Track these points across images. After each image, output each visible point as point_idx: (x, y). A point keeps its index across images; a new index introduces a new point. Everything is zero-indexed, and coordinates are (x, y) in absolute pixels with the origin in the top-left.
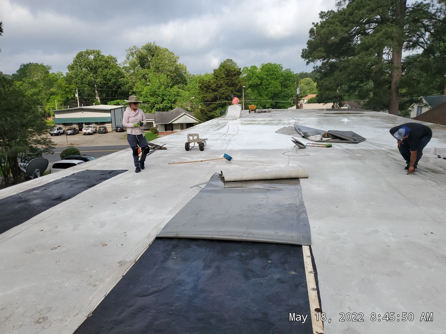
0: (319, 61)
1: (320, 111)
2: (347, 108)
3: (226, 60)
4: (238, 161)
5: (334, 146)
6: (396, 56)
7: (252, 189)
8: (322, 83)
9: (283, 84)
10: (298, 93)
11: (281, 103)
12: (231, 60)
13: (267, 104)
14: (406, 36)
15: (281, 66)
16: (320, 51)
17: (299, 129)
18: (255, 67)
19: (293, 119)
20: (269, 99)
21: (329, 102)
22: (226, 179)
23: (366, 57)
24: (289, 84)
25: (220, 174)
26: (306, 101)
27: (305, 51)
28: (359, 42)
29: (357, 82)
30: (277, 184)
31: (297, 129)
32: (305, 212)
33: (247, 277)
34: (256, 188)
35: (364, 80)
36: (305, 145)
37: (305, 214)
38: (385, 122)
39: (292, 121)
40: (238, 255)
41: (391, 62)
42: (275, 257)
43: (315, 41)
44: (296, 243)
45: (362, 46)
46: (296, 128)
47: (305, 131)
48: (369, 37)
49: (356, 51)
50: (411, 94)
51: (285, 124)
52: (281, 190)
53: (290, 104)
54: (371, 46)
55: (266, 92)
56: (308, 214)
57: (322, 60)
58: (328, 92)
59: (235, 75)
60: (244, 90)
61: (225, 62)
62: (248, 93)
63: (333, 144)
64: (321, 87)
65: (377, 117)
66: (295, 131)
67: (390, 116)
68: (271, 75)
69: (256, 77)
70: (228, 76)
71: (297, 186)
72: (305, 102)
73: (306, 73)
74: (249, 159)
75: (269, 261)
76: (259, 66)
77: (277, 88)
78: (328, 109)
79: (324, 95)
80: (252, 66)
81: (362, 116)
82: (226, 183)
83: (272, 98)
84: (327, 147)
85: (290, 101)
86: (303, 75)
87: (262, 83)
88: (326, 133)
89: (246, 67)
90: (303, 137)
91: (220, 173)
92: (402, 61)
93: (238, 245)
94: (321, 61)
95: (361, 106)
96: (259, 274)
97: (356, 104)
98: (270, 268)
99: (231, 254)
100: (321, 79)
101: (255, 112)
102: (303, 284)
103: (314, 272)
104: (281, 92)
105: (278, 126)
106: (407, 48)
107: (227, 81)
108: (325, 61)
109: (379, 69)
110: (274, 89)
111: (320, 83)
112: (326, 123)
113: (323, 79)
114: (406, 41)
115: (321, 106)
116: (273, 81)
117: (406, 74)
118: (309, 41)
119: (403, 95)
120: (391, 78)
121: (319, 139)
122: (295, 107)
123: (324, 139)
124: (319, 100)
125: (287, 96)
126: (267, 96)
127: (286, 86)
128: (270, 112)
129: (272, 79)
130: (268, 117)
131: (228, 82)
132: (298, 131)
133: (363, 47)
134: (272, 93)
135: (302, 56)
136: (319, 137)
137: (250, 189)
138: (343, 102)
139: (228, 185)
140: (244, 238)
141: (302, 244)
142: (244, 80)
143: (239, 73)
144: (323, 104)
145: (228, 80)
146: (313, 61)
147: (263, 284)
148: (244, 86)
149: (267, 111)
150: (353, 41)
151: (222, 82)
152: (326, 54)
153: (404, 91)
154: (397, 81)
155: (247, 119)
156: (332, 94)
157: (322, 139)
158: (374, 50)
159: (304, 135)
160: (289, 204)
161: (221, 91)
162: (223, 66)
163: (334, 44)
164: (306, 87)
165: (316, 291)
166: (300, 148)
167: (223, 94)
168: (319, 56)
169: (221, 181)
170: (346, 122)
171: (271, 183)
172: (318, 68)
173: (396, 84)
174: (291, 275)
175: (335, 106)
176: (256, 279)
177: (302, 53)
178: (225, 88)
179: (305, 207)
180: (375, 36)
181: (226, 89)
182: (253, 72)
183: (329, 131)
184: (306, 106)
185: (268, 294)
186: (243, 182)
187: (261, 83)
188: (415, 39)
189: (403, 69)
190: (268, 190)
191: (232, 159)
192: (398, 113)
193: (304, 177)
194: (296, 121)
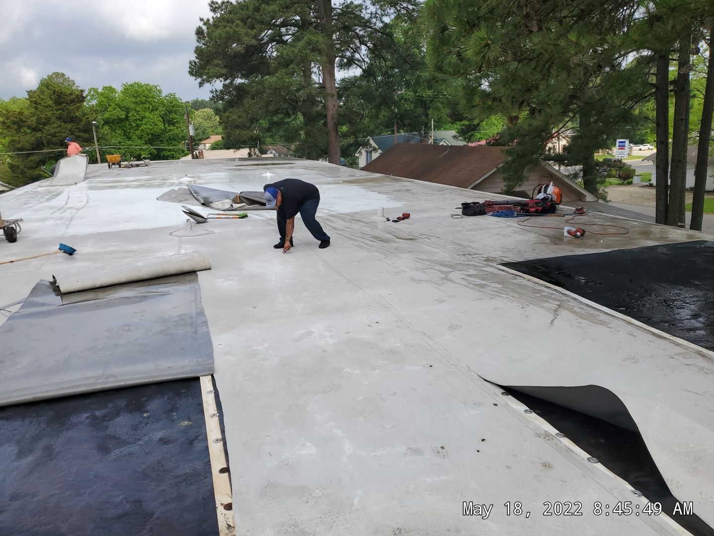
0: (218, 81)
1: (229, 162)
2: (272, 155)
3: (52, 74)
4: (88, 254)
5: (250, 215)
6: (328, 78)
7: (115, 299)
8: (228, 117)
9: (166, 118)
10: (192, 133)
11: (166, 150)
12: (63, 75)
13: (142, 153)
14: (337, 49)
15: (158, 88)
16: (217, 65)
17: (196, 193)
18: (111, 89)
19: (186, 175)
20: (145, 144)
21: (242, 148)
22: (63, 289)
23: (287, 77)
24: (176, 118)
25: (51, 282)
26: (208, 146)
27: (193, 64)
28: (275, 54)
29: (280, 116)
30: (158, 286)
31: (193, 192)
32: (205, 323)
33: (104, 449)
34: (122, 298)
35: (290, 112)
36: (206, 217)
37: (205, 327)
38: (323, 175)
39: (185, 180)
40: (87, 418)
41: (322, 87)
42: (155, 405)
43: (207, 48)
44: (190, 375)
45: (278, 60)
46: (192, 190)
47: (205, 195)
48: (288, 46)
49: (272, 69)
50: (355, 133)
51: (172, 184)
52: (166, 295)
53: (183, 151)
54: (291, 62)
55: (138, 132)
56: (209, 326)
57: (222, 79)
58: (238, 132)
59: (72, 101)
60: (96, 128)
61: (50, 77)
62: (103, 134)
63: (249, 213)
64: (227, 122)
65: (313, 168)
66: (191, 196)
67: (331, 167)
68: (142, 103)
69: (116, 106)
70: (60, 104)
71: (193, 285)
72: (207, 148)
73: (202, 101)
74: (110, 249)
75: (145, 415)
76: (119, 88)
77: (156, 125)
78: (241, 159)
79: (233, 136)
80: (106, 87)
81: (291, 168)
82: (64, 296)
83: (150, 142)
84: (240, 218)
85: (181, 146)
86: (198, 105)
87: (129, 117)
88: (237, 196)
89: (94, 89)
90: (203, 204)
91: (52, 280)
92: (337, 85)
93: (88, 401)
94: (221, 81)
95: (291, 152)
96: (126, 440)
97: (285, 150)
98: (146, 425)
99: (74, 419)
100: (225, 110)
101: (120, 167)
102: (200, 438)
103: (218, 414)
104: (165, 131)
105: (162, 189)
106: (342, 66)
107: (58, 112)
108: (228, 81)
109: (307, 95)
110: (151, 127)
111: (225, 117)
112: (239, 180)
113: (228, 110)
114: (337, 57)
115: (230, 153)
116: (147, 114)
117: (344, 105)
118: (197, 48)
119: (345, 135)
120: (325, 109)
121: (228, 206)
122: (190, 156)
123: (236, 206)
124: (227, 144)
125: (174, 139)
126: (140, 138)
127: (171, 123)
128: (147, 165)
129: (145, 109)
130: (143, 175)
131: (60, 115)
132: (195, 195)
133: (280, 62)
134: (148, 134)
135: (191, 73)
136: (227, 203)
137: (111, 300)
138: (264, 147)
139: (67, 300)
140: (99, 387)
141: (198, 375)
142: (93, 110)
143: (80, 98)
144: (234, 150)
145: (61, 111)
146: (208, 81)
147: (133, 454)
148: (94, 122)
149: (142, 164)
150: (267, 52)
151: (49, 114)
152: (228, 70)
153: (344, 128)
154: (334, 115)
155: (105, 179)
156: (246, 134)
157: (232, 205)
158: (296, 67)
159: (204, 201)
160: (179, 316)
161: (49, 130)
162: (46, 85)
163: (236, 55)
164: (206, 124)
165: (222, 442)
166: (199, 223)
167: (55, 136)
168: (216, 73)
169: (54, 294)
170: (269, 178)
171: (148, 285)
172: (218, 93)
173: (332, 118)
174: (182, 428)
175: (252, 153)
176: (122, 449)
177: (190, 67)
178: (56, 125)
179: (205, 315)
180: (295, 46)
181: (58, 127)
182: (108, 97)
183: (241, 193)
184: (209, 155)
185: (143, 467)
186: (99, 290)
187: (127, 117)
188: (348, 54)
189: (340, 97)
190: (144, 298)
191: (75, 252)
192: (341, 162)
193: (204, 268)
194: (191, 179)
